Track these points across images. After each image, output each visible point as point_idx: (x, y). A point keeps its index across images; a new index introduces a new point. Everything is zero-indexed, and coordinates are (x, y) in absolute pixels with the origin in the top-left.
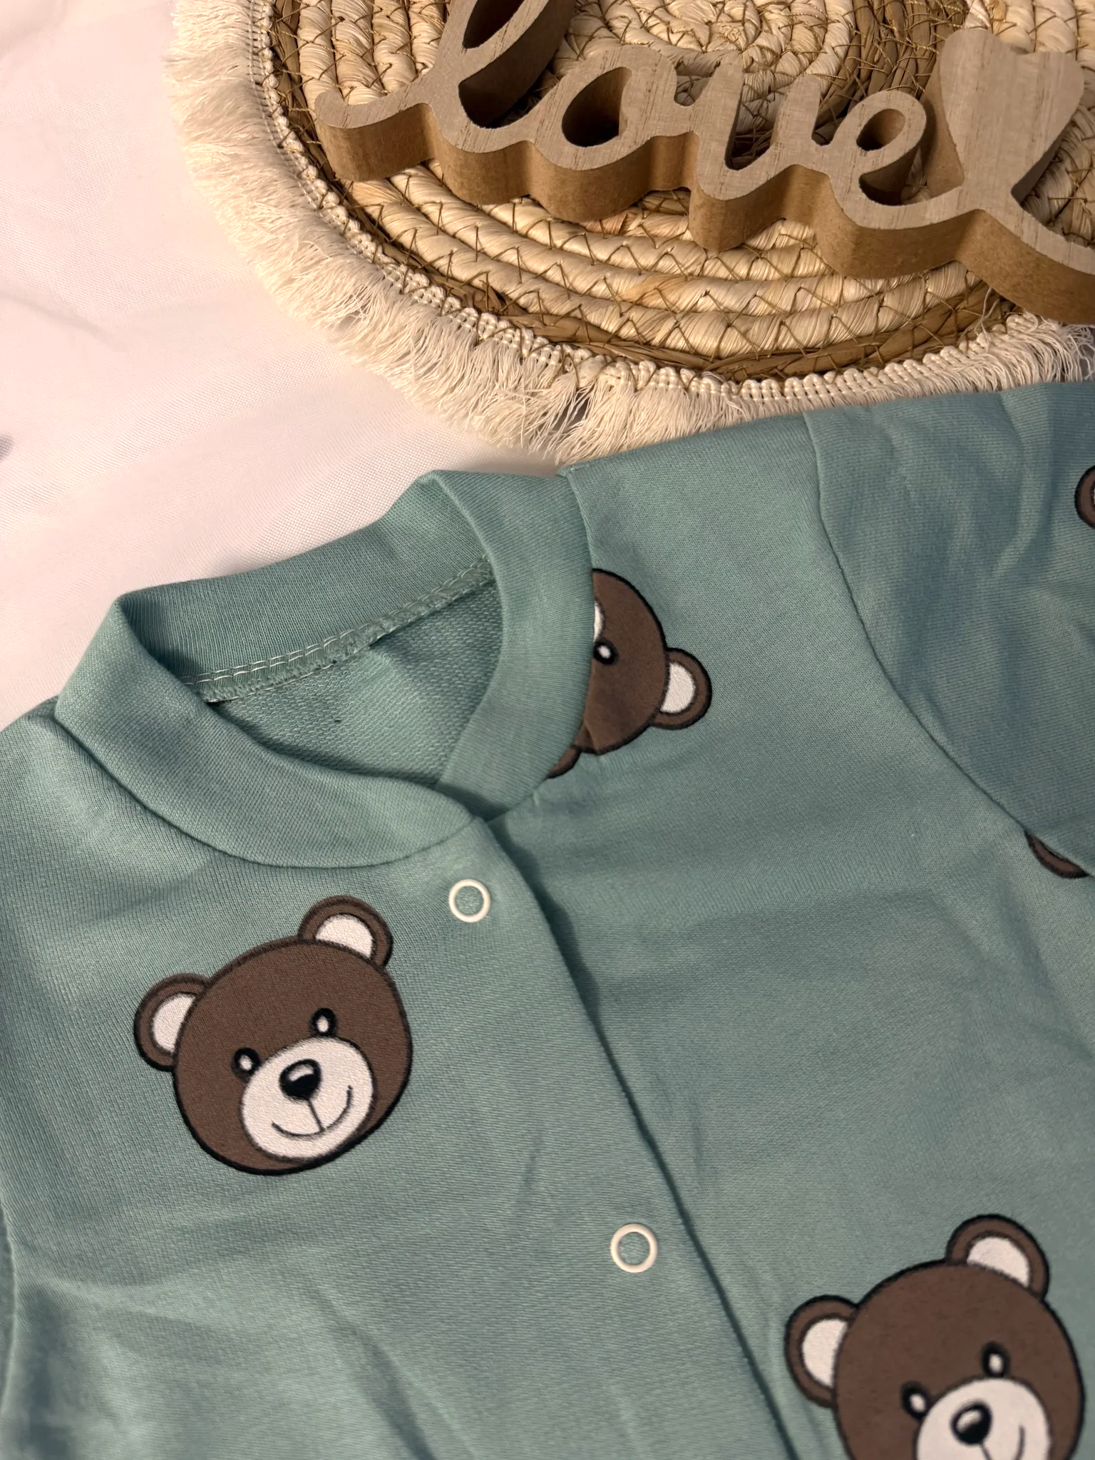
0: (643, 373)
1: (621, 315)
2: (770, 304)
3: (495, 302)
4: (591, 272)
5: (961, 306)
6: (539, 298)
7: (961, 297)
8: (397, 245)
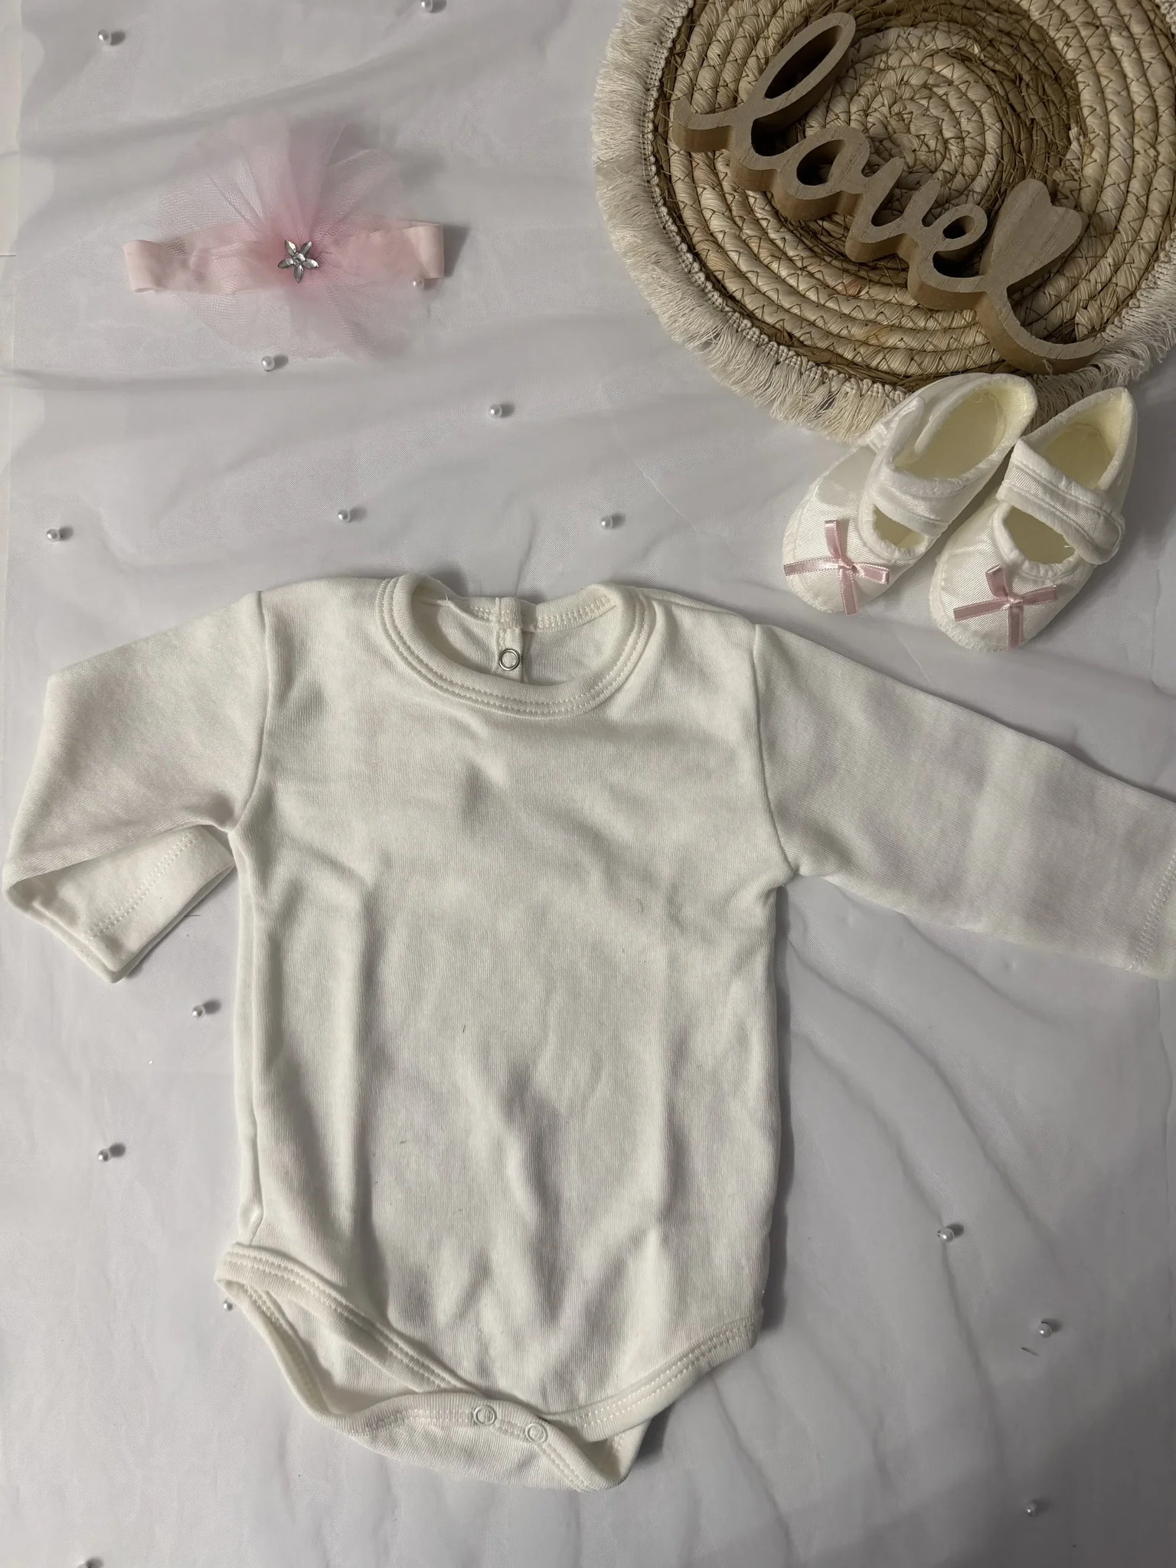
0: (865, 386)
1: (855, 350)
2: (935, 346)
3: (787, 338)
4: (840, 322)
6: (811, 337)
8: (733, 299)
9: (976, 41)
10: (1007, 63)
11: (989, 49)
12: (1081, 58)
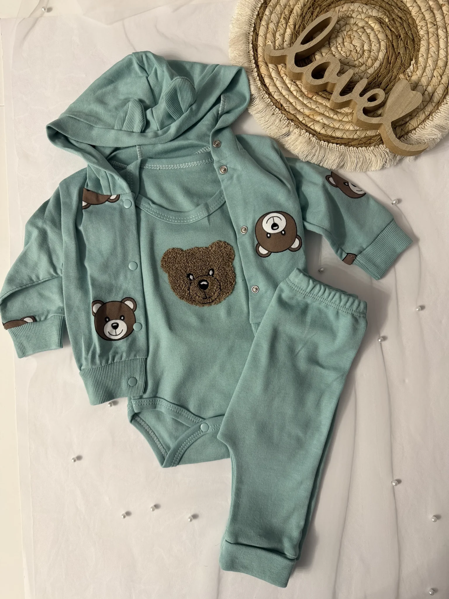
0: (303, 132)
1: (304, 118)
2: (334, 125)
3: (280, 106)
4: (301, 106)
5: (372, 139)
6: (289, 108)
7: (374, 136)
8: (265, 85)
9: (388, 17)
10: (397, 28)
11: (392, 22)
12: (425, 35)
